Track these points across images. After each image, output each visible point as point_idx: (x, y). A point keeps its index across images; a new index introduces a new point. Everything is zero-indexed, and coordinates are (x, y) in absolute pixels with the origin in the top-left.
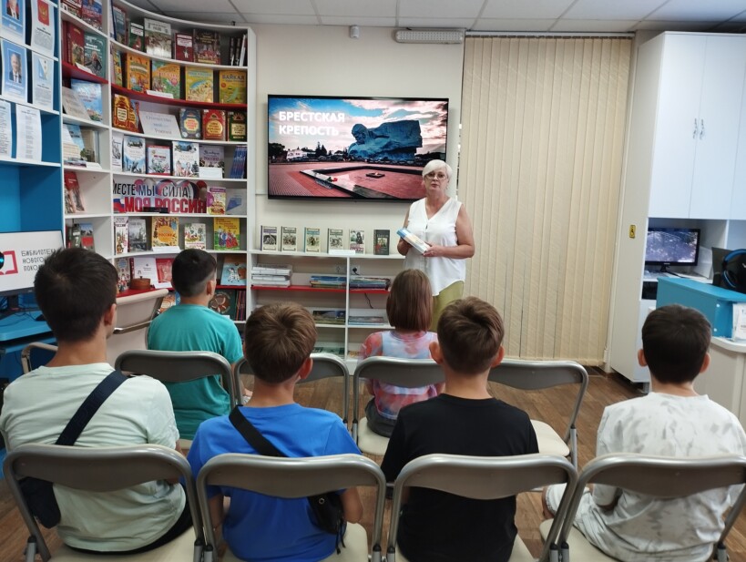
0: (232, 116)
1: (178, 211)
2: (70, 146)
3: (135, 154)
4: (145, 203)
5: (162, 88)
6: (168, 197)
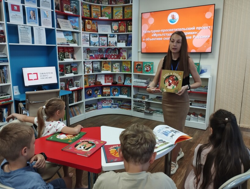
1: (113, 59)
3: (94, 40)
4: (102, 56)
5: (105, 16)
6: (110, 54)
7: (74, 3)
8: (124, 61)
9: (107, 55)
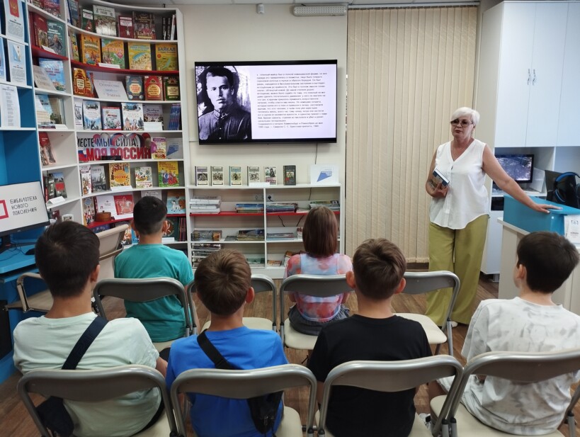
0: (167, 80)
1: (128, 158)
2: (42, 112)
3: (93, 115)
4: (102, 153)
5: (110, 61)
6: (120, 146)
7: (55, 28)
8: (160, 162)
9: (114, 149)
